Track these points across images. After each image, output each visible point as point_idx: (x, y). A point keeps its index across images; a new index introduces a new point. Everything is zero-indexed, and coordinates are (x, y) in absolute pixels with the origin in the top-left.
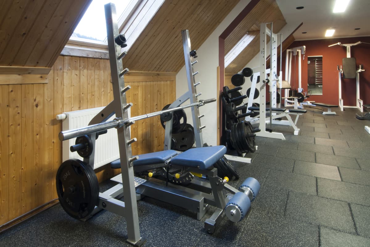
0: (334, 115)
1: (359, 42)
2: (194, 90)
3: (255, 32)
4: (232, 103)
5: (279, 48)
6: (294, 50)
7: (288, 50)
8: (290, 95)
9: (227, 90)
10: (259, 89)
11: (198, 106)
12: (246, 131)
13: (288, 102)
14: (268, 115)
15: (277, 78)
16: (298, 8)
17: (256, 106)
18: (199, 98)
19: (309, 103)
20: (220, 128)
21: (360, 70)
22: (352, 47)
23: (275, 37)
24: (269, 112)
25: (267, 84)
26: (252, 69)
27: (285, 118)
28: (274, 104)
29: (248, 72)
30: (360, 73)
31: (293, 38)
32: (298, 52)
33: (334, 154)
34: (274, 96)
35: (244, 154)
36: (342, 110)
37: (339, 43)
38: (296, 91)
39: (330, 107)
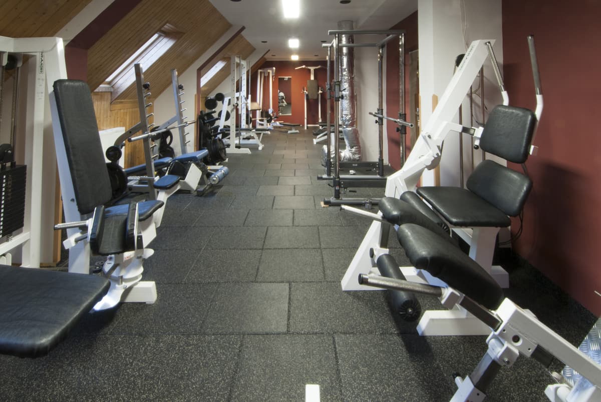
0: (297, 133)
1: (319, 67)
2: (181, 114)
3: (227, 59)
4: (208, 124)
5: (248, 72)
6: (265, 70)
7: (259, 71)
8: (262, 116)
9: (204, 113)
10: (230, 112)
11: (185, 126)
12: (220, 146)
13: (260, 124)
14: (238, 135)
15: (246, 101)
16: (263, 42)
17: (227, 128)
18: (185, 121)
19: (278, 123)
20: (197, 146)
21: (320, 92)
23: (243, 63)
24: (238, 132)
25: (236, 107)
26: (224, 94)
27: (253, 138)
28: (244, 125)
29: (220, 97)
30: (320, 94)
31: (265, 59)
32: (269, 73)
34: (244, 118)
35: (217, 164)
36: (305, 128)
37: (304, 67)
38: (267, 112)
39: (294, 126)
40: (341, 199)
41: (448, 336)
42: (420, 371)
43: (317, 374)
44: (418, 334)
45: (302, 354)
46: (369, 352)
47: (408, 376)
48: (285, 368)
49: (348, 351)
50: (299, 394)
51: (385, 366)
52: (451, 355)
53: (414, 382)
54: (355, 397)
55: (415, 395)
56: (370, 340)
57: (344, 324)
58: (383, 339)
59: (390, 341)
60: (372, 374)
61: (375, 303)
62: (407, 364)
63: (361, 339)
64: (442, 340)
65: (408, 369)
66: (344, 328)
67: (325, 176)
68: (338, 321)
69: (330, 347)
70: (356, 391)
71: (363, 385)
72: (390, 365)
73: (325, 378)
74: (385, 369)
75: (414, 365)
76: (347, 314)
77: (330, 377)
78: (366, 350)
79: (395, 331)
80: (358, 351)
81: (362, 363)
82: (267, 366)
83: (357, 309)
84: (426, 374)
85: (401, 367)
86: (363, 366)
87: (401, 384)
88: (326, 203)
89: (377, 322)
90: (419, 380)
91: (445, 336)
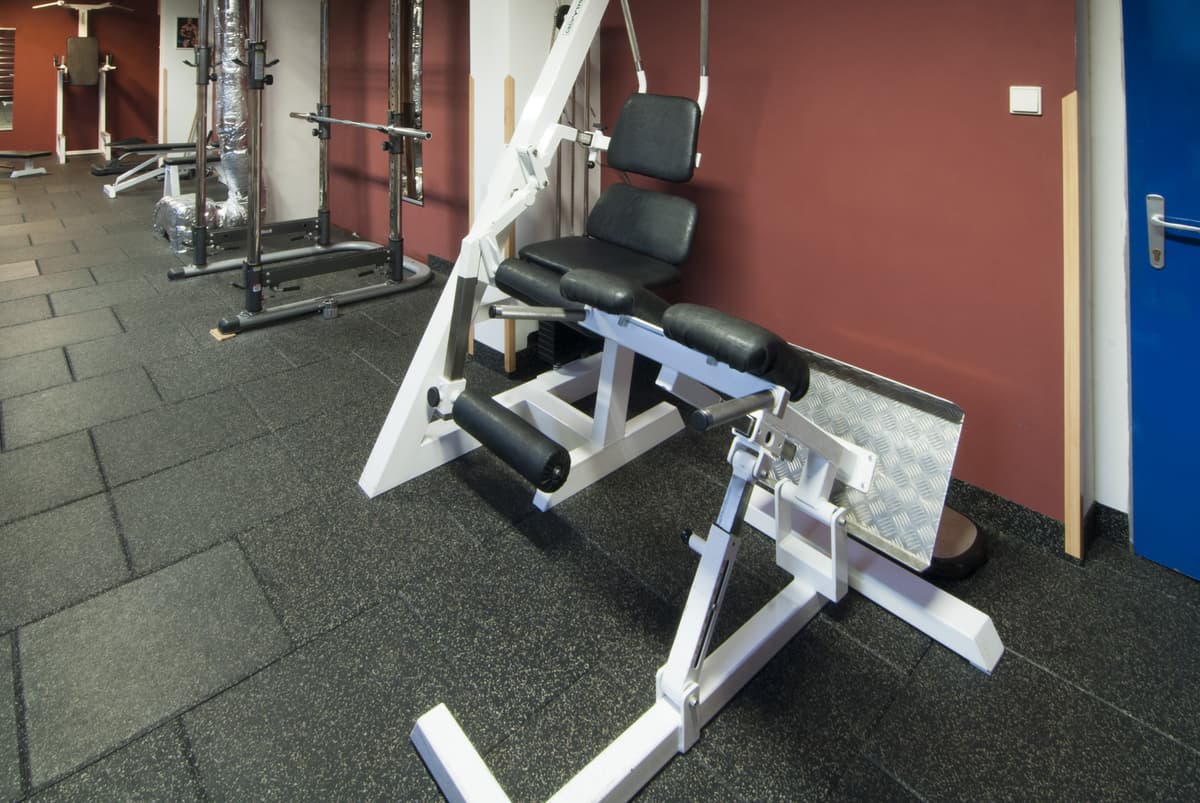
1: (104, 5)
21: (107, 67)
22: (91, 13)
30: (106, 72)
33: (31, 243)
36: (62, 161)
37: (59, 3)
39: (31, 157)
40: (266, 312)
41: (580, 492)
42: (574, 569)
43: (409, 688)
44: (539, 510)
45: (355, 670)
46: (482, 586)
47: (562, 589)
48: (333, 723)
49: (445, 606)
50: (394, 751)
51: (521, 594)
52: (601, 518)
53: (574, 593)
54: (503, 681)
55: (587, 611)
56: (472, 564)
57: (408, 561)
58: (492, 549)
59: (504, 546)
60: (508, 620)
61: (445, 493)
62: (550, 570)
63: (454, 571)
64: (576, 502)
65: (556, 576)
66: (412, 569)
67: (190, 269)
68: (392, 562)
69: (407, 620)
70: (498, 669)
71: (503, 651)
72: (526, 587)
73: (429, 685)
74: (521, 599)
75: (560, 566)
76: (404, 539)
77: (437, 678)
78: (474, 585)
79: (503, 525)
80: (461, 596)
81: (480, 612)
82: (287, 748)
83: (418, 520)
84: (583, 569)
85: (544, 580)
86: (485, 617)
87: (559, 609)
88: (224, 329)
89: (466, 526)
90: (580, 585)
91: (577, 494)
